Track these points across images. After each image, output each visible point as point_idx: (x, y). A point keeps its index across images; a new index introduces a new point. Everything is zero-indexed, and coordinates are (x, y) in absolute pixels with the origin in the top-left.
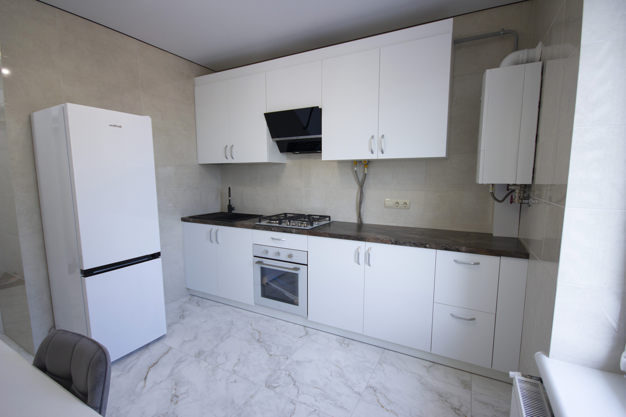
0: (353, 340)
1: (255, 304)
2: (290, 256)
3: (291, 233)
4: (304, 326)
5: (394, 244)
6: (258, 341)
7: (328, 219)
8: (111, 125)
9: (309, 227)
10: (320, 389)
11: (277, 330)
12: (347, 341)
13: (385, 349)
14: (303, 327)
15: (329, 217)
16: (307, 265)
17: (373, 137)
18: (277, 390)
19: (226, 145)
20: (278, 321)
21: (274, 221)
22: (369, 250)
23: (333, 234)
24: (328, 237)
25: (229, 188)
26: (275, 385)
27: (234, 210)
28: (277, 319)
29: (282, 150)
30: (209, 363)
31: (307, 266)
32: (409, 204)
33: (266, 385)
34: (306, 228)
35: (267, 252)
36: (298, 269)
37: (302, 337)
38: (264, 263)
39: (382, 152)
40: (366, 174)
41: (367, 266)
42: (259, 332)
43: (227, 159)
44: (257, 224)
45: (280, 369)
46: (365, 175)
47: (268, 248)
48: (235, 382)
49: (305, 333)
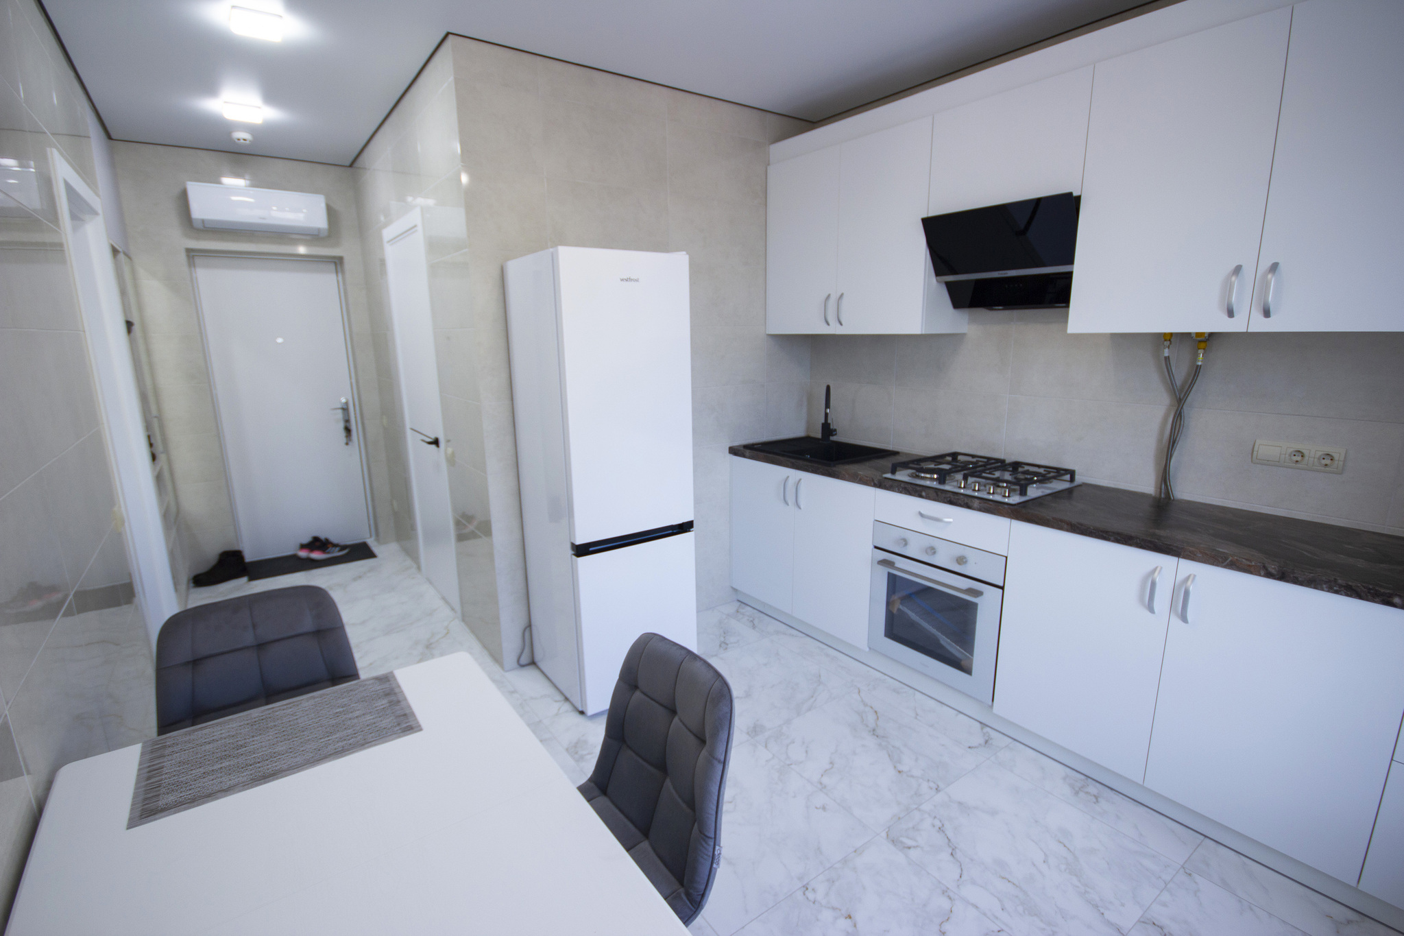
0: (1112, 789)
1: (870, 648)
2: (961, 560)
3: (968, 506)
4: (981, 723)
5: (1275, 579)
6: (873, 731)
7: (1068, 477)
8: (622, 280)
9: (1016, 499)
10: (1014, 884)
11: (916, 718)
12: (1093, 789)
13: (1206, 836)
14: (978, 725)
15: (1072, 473)
16: (1002, 588)
17: (1238, 270)
18: (913, 854)
19: (827, 295)
20: (918, 695)
21: (929, 473)
22: (1187, 579)
23: (1082, 525)
24: (1067, 530)
25: (828, 388)
26: (909, 843)
27: (836, 434)
28: (916, 692)
29: (958, 303)
30: (774, 755)
31: (1001, 591)
32: (1342, 458)
33: (887, 835)
34: (1006, 500)
35: (905, 542)
36: (978, 593)
37: (975, 747)
38: (896, 565)
39: (1267, 313)
40: (1198, 368)
41: (1176, 621)
42: (876, 712)
43: (828, 324)
44: (885, 478)
45: (919, 810)
46: (1196, 371)
47: (908, 535)
48: (824, 808)
49: (982, 741)
